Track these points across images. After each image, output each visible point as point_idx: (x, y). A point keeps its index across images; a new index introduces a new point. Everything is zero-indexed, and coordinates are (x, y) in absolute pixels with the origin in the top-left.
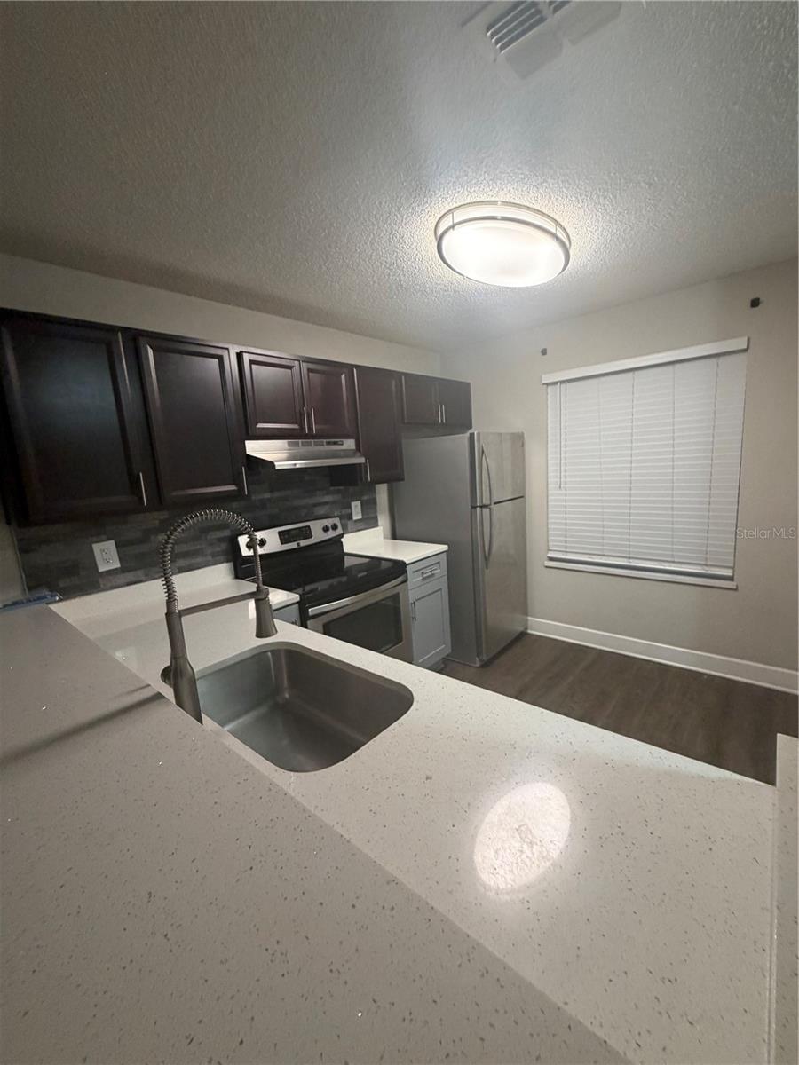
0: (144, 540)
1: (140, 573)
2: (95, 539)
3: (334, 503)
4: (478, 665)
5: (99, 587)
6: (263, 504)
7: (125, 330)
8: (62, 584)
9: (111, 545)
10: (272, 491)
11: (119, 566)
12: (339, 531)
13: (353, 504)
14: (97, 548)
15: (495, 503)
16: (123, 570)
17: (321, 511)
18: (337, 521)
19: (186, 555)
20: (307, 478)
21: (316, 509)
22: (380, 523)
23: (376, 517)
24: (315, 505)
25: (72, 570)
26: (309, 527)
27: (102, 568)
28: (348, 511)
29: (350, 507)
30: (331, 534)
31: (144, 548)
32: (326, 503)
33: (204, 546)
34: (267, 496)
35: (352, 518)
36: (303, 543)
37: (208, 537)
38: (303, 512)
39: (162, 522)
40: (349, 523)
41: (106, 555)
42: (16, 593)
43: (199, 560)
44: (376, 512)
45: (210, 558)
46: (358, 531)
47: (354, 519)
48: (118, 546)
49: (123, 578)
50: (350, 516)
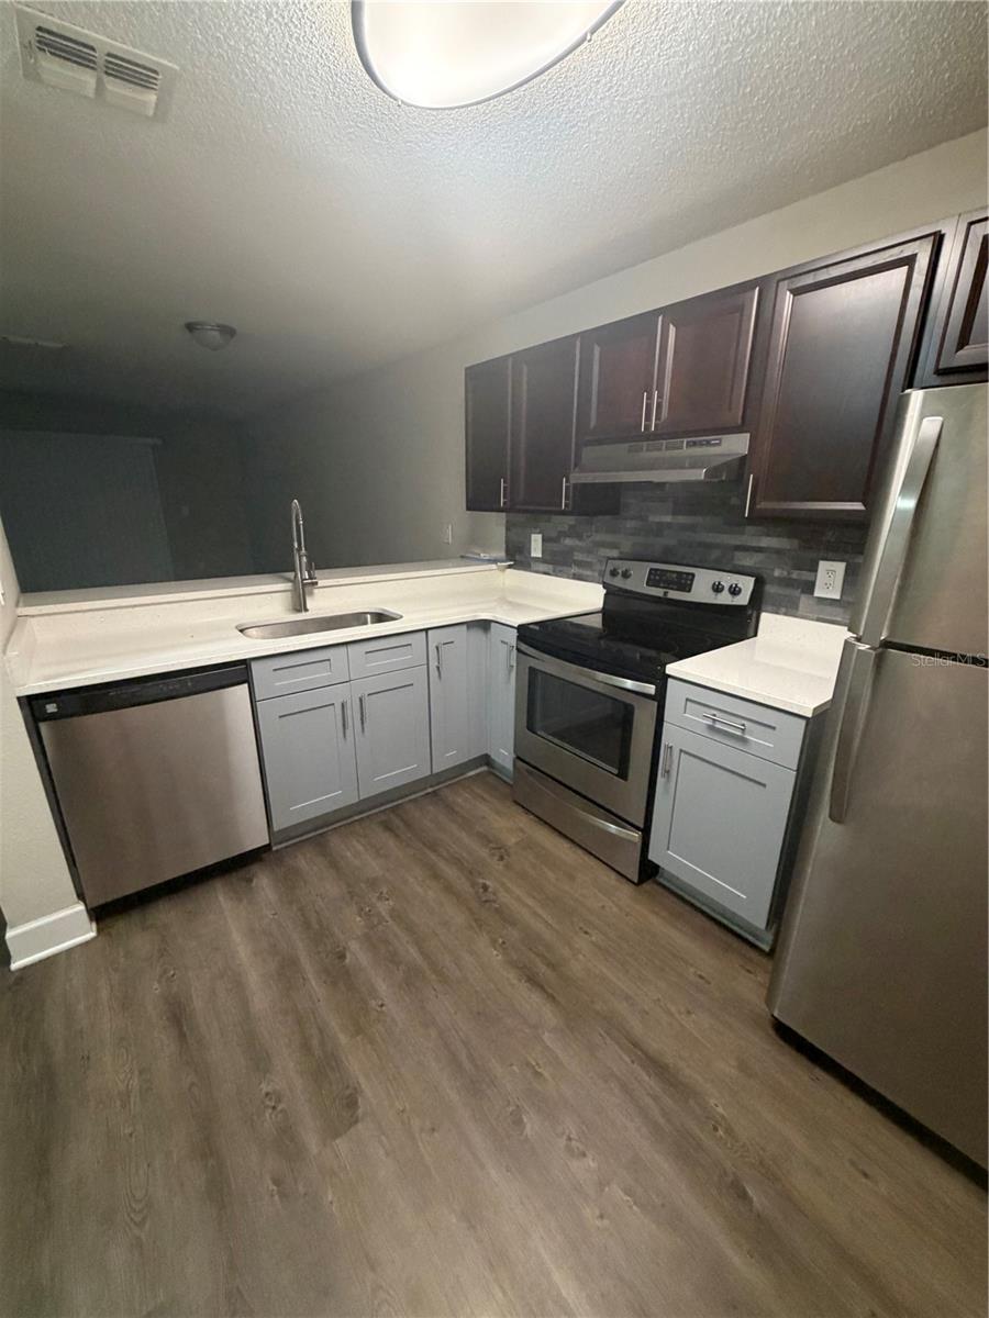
0: (557, 540)
1: (551, 568)
2: (532, 530)
3: (778, 552)
5: (530, 567)
7: (513, 356)
8: (518, 557)
9: (540, 536)
10: (674, 513)
11: (540, 556)
12: (743, 599)
13: (823, 565)
14: (534, 536)
16: (543, 560)
18: (748, 583)
19: (580, 564)
21: (738, 554)
24: (738, 548)
25: (522, 549)
26: (694, 576)
27: (533, 555)
28: (806, 575)
29: (814, 569)
30: (724, 598)
31: (556, 547)
32: (759, 550)
33: (594, 561)
34: (668, 519)
35: (812, 592)
36: (674, 595)
38: (715, 554)
39: (570, 527)
40: (804, 600)
41: (536, 545)
42: (502, 554)
43: (589, 573)
45: (596, 574)
46: (818, 620)
47: (817, 594)
48: (543, 540)
49: (543, 567)
50: (809, 587)
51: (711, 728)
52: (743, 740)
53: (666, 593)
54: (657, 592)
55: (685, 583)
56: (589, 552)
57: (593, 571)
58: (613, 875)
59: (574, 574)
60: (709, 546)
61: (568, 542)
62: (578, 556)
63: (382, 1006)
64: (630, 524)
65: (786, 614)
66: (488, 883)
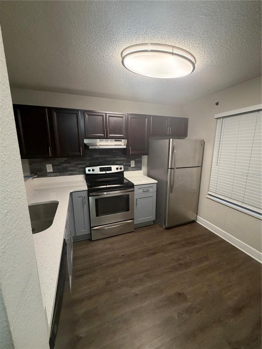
0: (59, 165)
1: (58, 174)
2: (47, 163)
3: (123, 160)
4: (164, 227)
5: (47, 176)
6: (97, 159)
7: (48, 108)
8: (38, 173)
9: (51, 165)
11: (52, 171)
12: (123, 170)
13: (131, 162)
14: (47, 166)
15: (176, 168)
16: (54, 172)
17: (119, 162)
18: (122, 167)
19: (71, 171)
20: (114, 151)
21: (116, 162)
22: (142, 169)
23: (141, 167)
24: (116, 160)
25: (40, 170)
26: (111, 167)
27: (48, 171)
28: (129, 164)
29: (130, 162)
30: (119, 170)
31: (59, 167)
32: (121, 160)
33: (77, 169)
34: (99, 156)
36: (108, 172)
37: (78, 166)
38: (112, 162)
39: (65, 161)
40: (129, 168)
41: (49, 168)
43: (75, 172)
44: (141, 165)
45: (78, 172)
46: (132, 171)
47: (131, 166)
48: (53, 166)
49: (53, 174)
50: (130, 165)
51: (143, 191)
52: (149, 191)
53: (106, 172)
54: (104, 172)
55: (110, 169)
56: (74, 167)
57: (77, 172)
58: (129, 234)
59: (69, 174)
60: (110, 161)
61: (64, 165)
62: (69, 169)
63: (155, 285)
64: (88, 158)
65: (127, 171)
66: (122, 254)
